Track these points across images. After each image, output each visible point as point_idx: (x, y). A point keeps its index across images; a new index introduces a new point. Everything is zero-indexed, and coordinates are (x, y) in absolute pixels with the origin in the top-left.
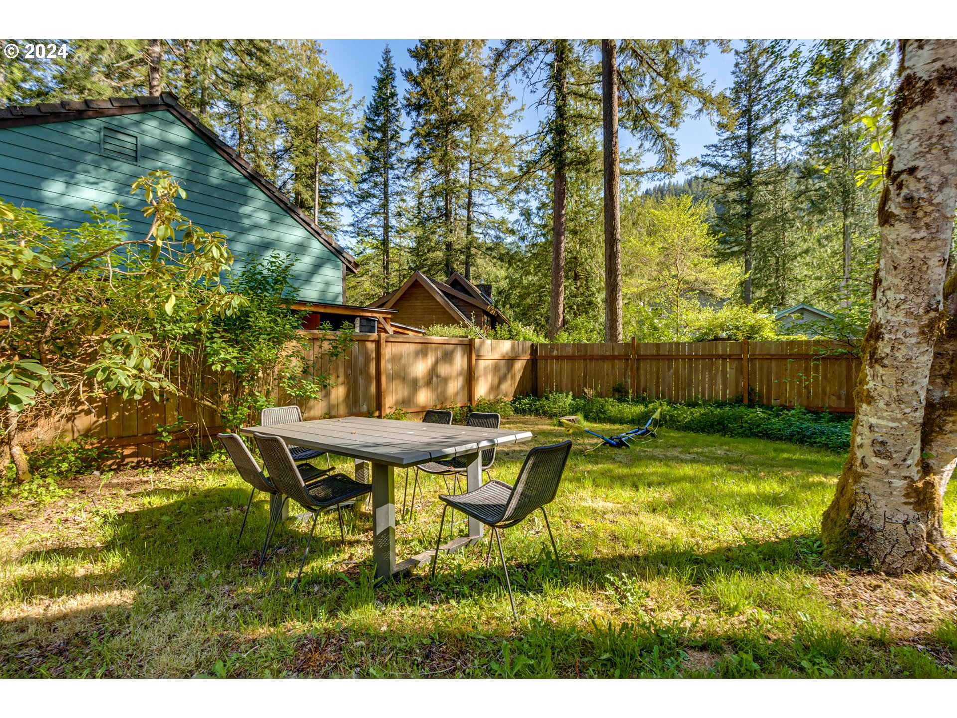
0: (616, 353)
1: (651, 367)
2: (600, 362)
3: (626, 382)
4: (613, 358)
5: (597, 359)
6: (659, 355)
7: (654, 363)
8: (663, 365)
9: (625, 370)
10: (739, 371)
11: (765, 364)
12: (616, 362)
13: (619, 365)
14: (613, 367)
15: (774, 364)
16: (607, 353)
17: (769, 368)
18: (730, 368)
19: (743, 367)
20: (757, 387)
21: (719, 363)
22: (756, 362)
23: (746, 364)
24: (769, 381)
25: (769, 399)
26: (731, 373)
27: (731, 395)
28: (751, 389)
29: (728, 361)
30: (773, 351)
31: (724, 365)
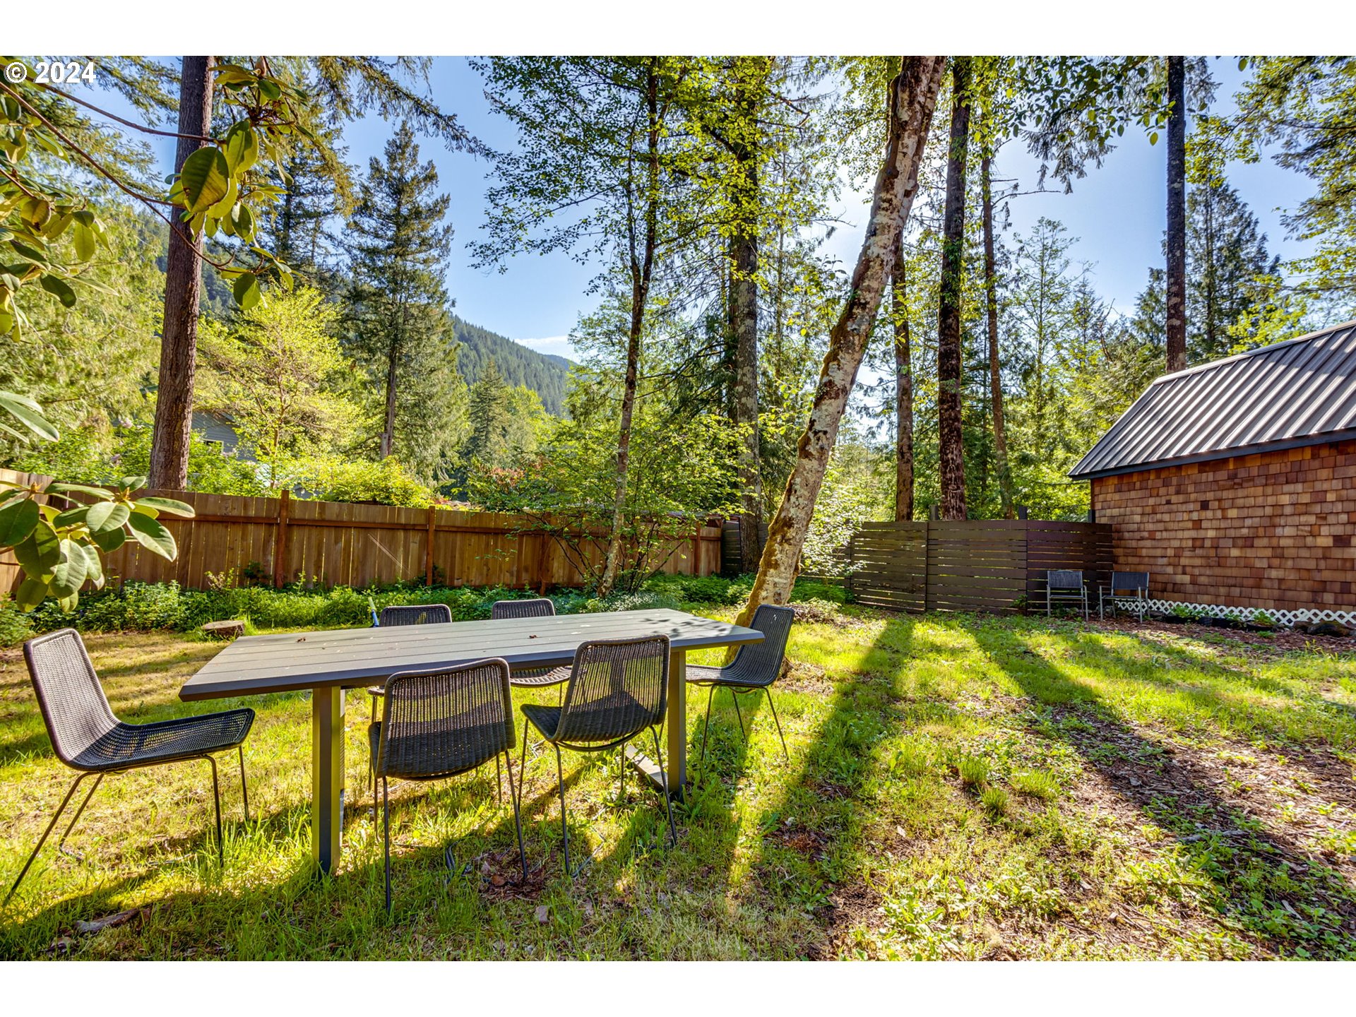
0: (252, 513)
1: (309, 538)
2: (220, 528)
3: (268, 561)
4: (247, 521)
5: (213, 522)
6: (323, 520)
7: (315, 532)
8: (327, 536)
9: (267, 541)
10: (424, 544)
11: (451, 536)
12: (251, 527)
13: (255, 534)
14: (244, 538)
15: (459, 537)
16: (235, 513)
17: (454, 543)
18: (415, 540)
19: (427, 541)
20: (441, 565)
21: (401, 534)
22: (441, 535)
23: (431, 537)
24: (453, 557)
25: (452, 578)
26: (414, 547)
27: (412, 575)
28: (435, 568)
29: (411, 533)
30: (458, 523)
31: (406, 538)
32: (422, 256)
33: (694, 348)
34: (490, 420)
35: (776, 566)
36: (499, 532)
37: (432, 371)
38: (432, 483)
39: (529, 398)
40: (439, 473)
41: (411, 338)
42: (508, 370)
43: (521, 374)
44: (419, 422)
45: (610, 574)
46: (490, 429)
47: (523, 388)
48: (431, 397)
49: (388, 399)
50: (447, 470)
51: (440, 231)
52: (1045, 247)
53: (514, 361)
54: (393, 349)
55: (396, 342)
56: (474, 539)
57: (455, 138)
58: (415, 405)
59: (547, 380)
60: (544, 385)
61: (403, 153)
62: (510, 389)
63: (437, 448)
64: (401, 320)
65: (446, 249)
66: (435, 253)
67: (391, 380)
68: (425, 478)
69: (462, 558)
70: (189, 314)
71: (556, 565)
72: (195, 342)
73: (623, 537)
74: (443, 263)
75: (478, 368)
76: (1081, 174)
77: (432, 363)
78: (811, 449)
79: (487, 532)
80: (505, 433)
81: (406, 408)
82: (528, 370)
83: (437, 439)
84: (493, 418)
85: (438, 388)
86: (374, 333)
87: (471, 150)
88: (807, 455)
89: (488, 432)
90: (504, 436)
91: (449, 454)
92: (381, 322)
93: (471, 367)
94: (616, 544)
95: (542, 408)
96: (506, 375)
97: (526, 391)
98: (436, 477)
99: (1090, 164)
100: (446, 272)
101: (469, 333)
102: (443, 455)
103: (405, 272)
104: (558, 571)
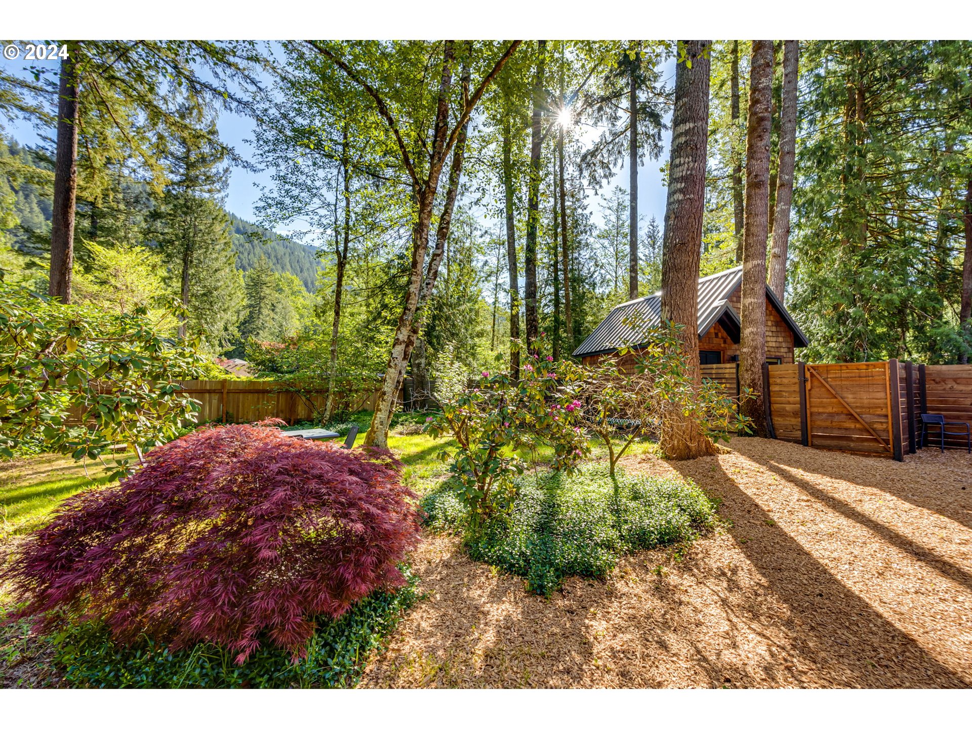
10: (221, 400)
11: (237, 395)
15: (241, 396)
17: (238, 398)
18: (215, 398)
19: (223, 398)
20: (231, 411)
21: (207, 395)
22: (231, 395)
23: (225, 396)
24: (238, 406)
25: (238, 418)
26: (215, 402)
27: (214, 417)
28: (227, 413)
29: (213, 395)
30: (241, 387)
31: (210, 397)
32: (207, 187)
33: (393, 271)
34: (262, 299)
35: (380, 410)
36: (264, 392)
37: (216, 271)
38: (218, 349)
39: (292, 282)
40: (223, 342)
41: (200, 248)
42: (276, 257)
43: (287, 260)
44: (208, 307)
45: (328, 413)
46: (262, 305)
47: (288, 274)
48: (216, 289)
49: (183, 290)
50: (229, 340)
51: (221, 171)
52: (619, 204)
53: (281, 250)
54: (186, 255)
55: (188, 249)
56: (250, 396)
57: (234, 159)
58: (204, 295)
59: (307, 265)
60: (305, 269)
61: (191, 113)
62: (277, 275)
63: (221, 325)
64: (191, 235)
65: (225, 184)
66: (217, 186)
67: (184, 277)
68: (213, 346)
69: (243, 406)
70: (66, 268)
71: (300, 408)
72: (71, 284)
73: (334, 393)
74: (223, 194)
75: (252, 255)
76: (601, 187)
77: (216, 265)
78: (392, 364)
79: (258, 392)
80: (273, 308)
81: (196, 296)
82: (292, 257)
83: (221, 318)
84: (264, 297)
85: (222, 283)
86: (171, 242)
87: (244, 167)
88: (390, 367)
89: (260, 308)
90: (273, 310)
91: (231, 329)
92: (176, 235)
93: (246, 254)
94: (331, 397)
95: (303, 289)
96: (275, 260)
97: (290, 276)
98: (221, 345)
99: (604, 182)
100: (226, 199)
101: (244, 228)
102: (226, 329)
103: (194, 200)
104: (301, 412)
